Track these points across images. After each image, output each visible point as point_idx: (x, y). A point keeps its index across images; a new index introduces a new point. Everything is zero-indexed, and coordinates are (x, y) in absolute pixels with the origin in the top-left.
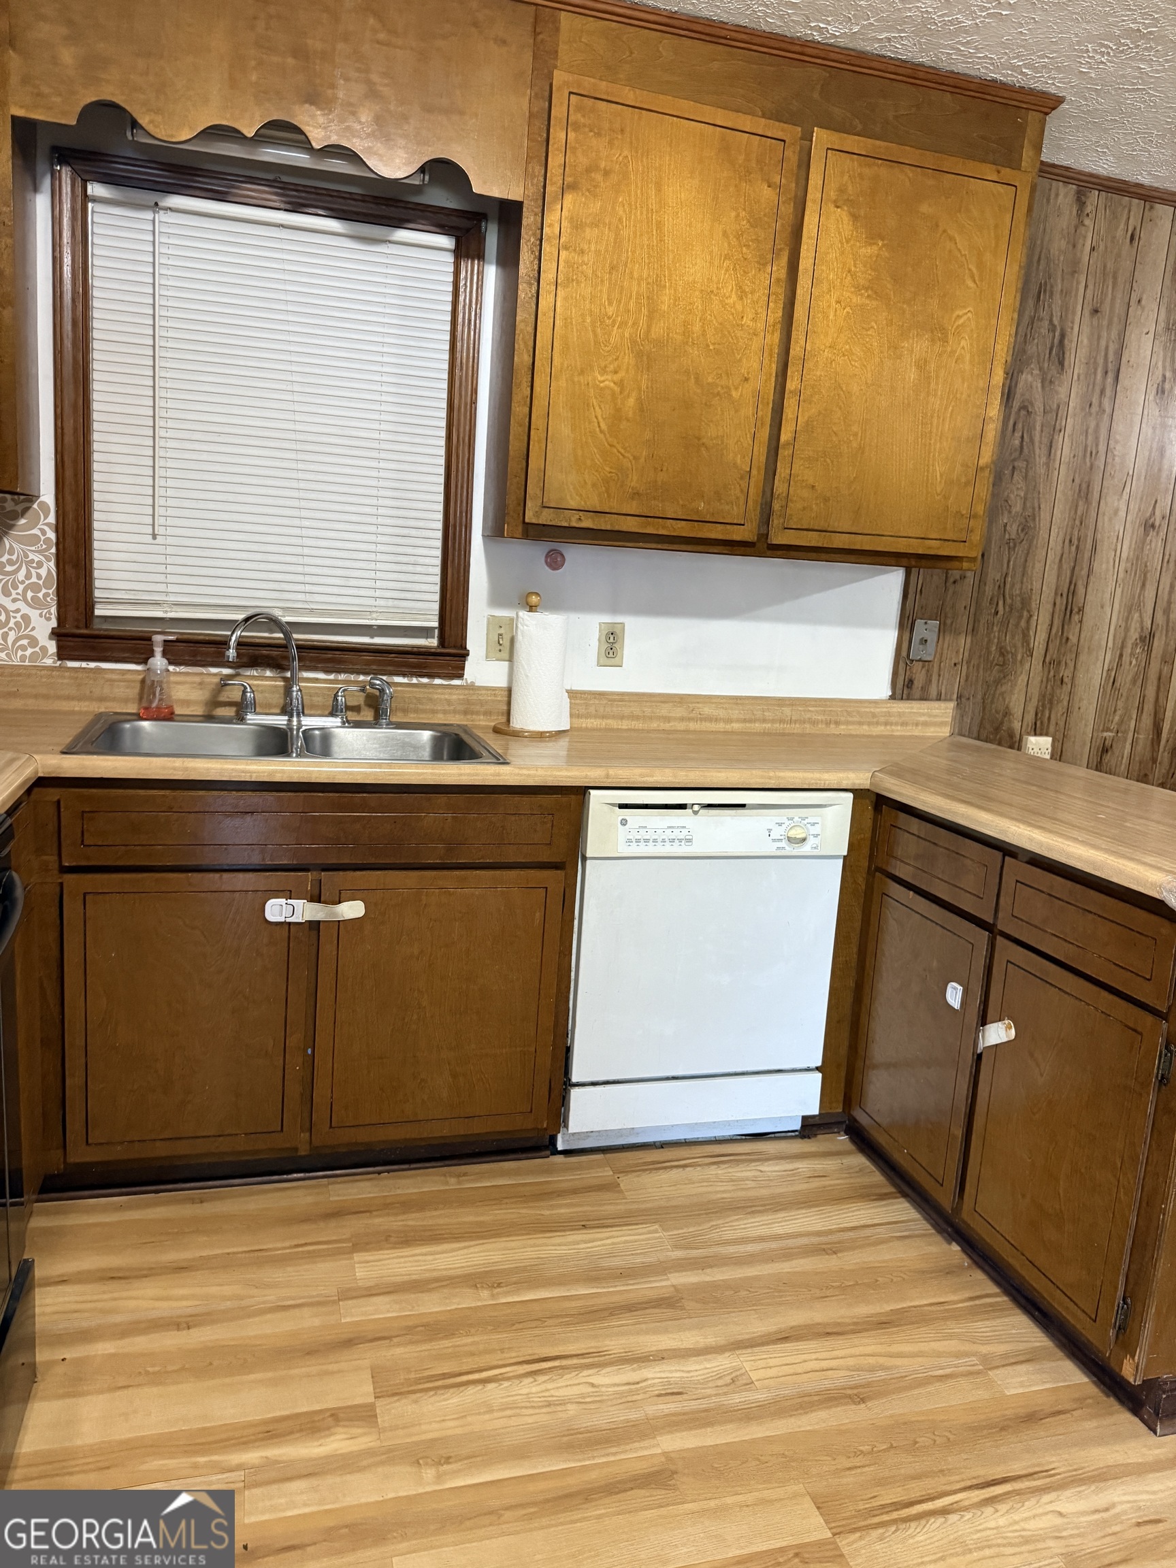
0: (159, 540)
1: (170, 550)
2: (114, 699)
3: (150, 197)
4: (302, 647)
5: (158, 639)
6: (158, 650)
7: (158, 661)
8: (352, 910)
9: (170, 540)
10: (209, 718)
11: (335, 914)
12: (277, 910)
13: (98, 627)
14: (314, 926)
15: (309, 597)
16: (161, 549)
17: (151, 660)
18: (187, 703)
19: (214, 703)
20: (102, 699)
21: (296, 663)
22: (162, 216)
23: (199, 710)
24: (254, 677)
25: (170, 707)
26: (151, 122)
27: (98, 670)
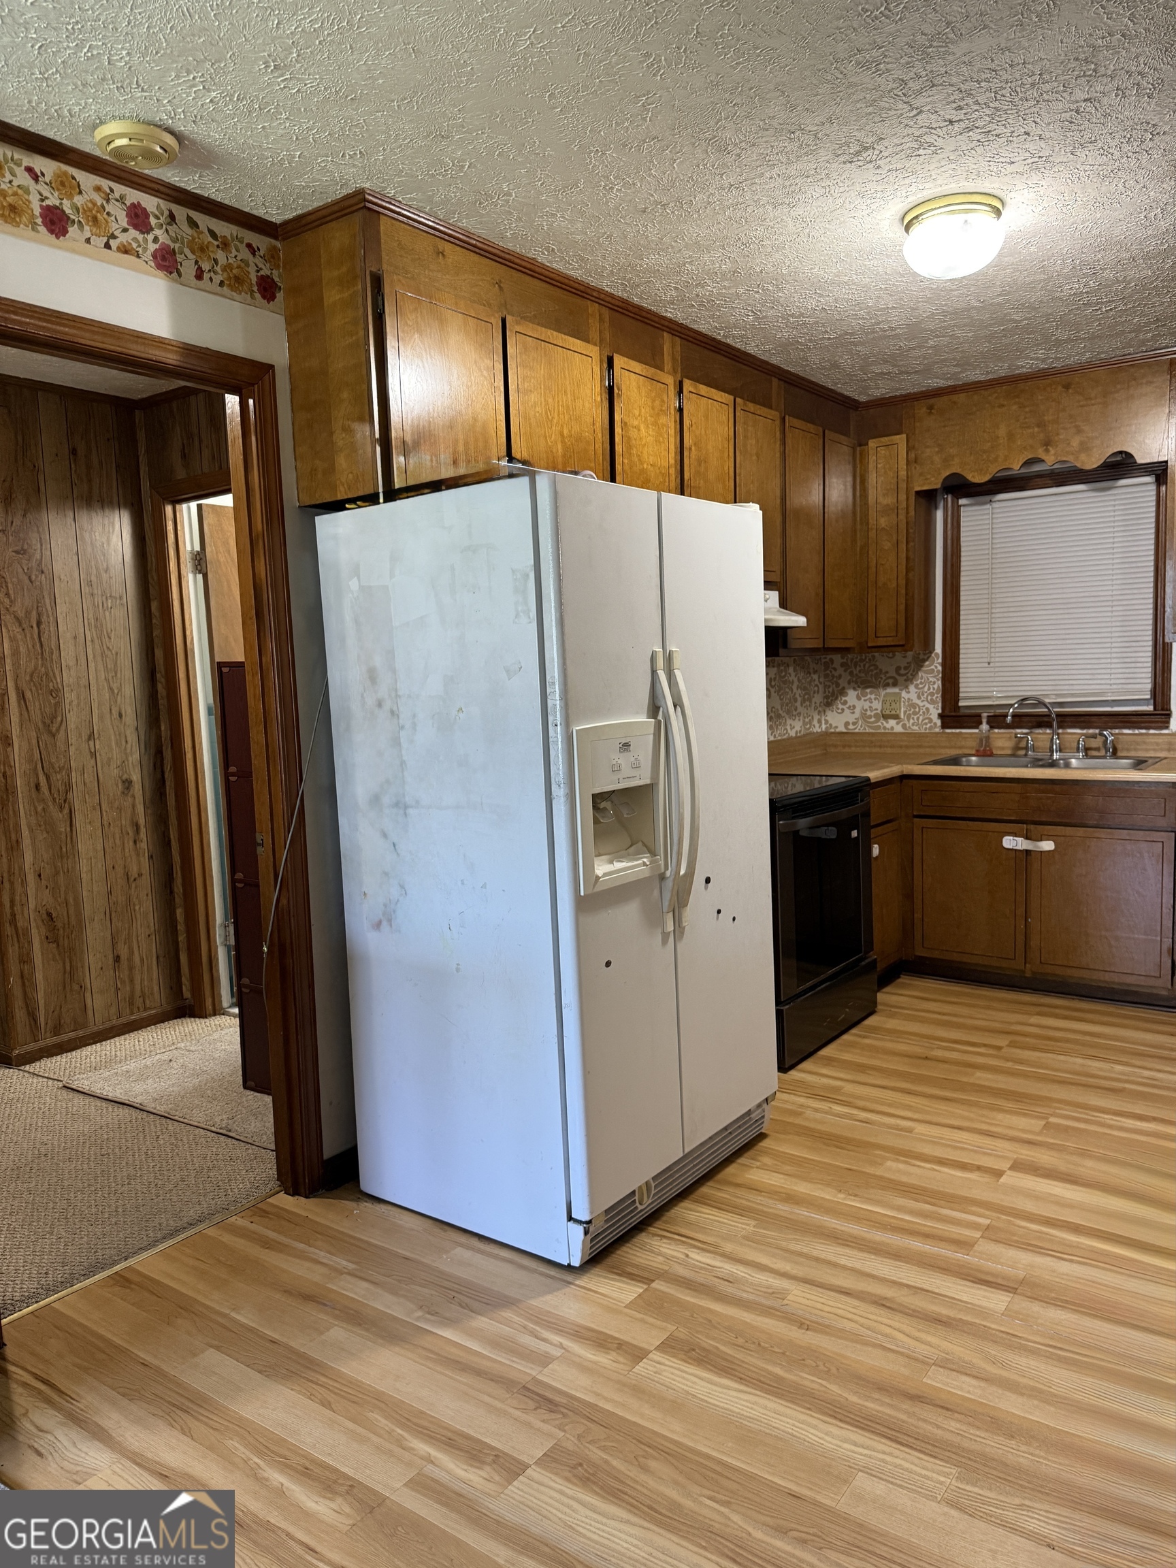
0: (992, 665)
1: (997, 669)
2: (967, 748)
3: (987, 498)
4: (1059, 715)
5: (985, 715)
6: (984, 721)
7: (985, 727)
8: (1048, 846)
9: (997, 664)
10: (1013, 755)
11: (1038, 847)
12: (1009, 842)
13: (963, 711)
14: (1027, 852)
15: (1071, 687)
16: (992, 669)
17: (981, 726)
18: (1003, 748)
19: (1017, 748)
20: (961, 748)
21: (1055, 724)
22: (995, 505)
23: (1009, 752)
24: (1039, 734)
25: (991, 750)
26: (973, 477)
27: (961, 733)
